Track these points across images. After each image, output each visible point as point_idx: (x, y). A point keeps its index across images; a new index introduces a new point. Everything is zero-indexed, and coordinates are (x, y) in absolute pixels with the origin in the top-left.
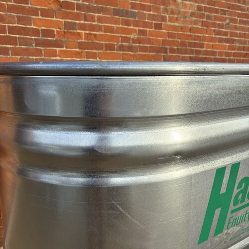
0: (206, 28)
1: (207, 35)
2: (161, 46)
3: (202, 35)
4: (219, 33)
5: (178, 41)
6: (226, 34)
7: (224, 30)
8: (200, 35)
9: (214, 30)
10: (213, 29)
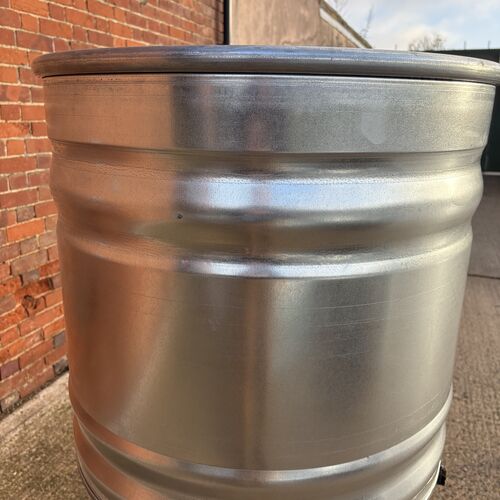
0: (112, 6)
1: (115, 21)
2: (38, 34)
3: (107, 20)
4: (133, 20)
5: (69, 27)
6: (142, 23)
7: (139, 14)
8: (104, 18)
9: (126, 13)
10: (123, 9)
